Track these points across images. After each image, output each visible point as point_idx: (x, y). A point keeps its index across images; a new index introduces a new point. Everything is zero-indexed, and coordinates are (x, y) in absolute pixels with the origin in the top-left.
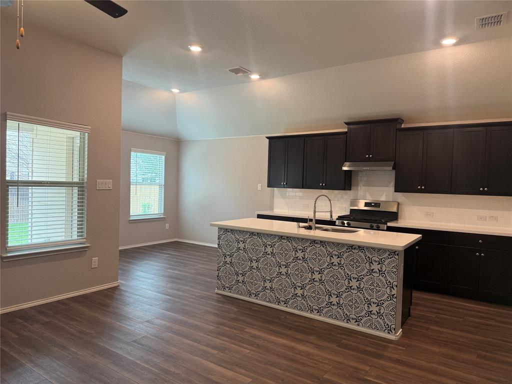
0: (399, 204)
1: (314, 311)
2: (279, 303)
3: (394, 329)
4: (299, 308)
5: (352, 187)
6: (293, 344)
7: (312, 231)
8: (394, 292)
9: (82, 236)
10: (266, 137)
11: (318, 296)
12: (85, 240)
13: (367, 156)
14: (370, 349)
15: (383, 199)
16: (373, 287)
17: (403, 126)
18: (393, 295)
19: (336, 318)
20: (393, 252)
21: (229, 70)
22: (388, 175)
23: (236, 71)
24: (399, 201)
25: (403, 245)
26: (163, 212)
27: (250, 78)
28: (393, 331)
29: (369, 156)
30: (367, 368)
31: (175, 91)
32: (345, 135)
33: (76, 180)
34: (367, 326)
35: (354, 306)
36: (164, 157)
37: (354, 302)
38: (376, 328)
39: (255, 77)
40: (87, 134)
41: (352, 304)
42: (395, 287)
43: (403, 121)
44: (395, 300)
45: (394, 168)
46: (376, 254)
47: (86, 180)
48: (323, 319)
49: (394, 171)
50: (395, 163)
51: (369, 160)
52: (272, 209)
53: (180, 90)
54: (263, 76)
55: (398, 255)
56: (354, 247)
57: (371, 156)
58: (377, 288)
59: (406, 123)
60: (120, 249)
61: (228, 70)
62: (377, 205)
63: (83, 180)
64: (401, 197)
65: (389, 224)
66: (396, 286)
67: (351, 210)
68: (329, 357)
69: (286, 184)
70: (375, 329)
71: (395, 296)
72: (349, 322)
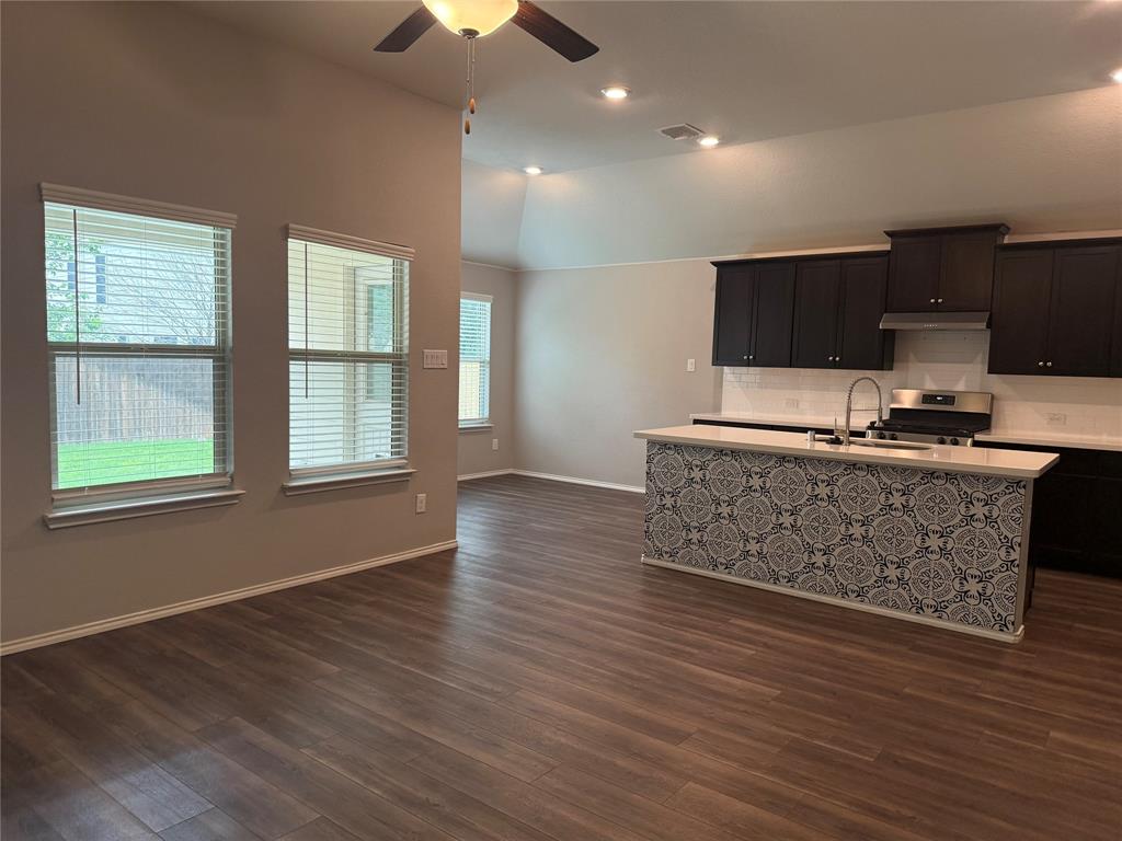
0: (993, 397)
1: (850, 594)
2: (776, 581)
3: (1013, 623)
4: (818, 589)
5: (895, 365)
6: (828, 645)
7: (841, 447)
8: (1014, 556)
9: (399, 453)
10: (713, 263)
11: (859, 566)
12: (405, 461)
13: (932, 301)
14: (971, 655)
15: (960, 387)
16: (972, 548)
17: (1007, 240)
18: (1013, 561)
19: (895, 606)
20: (1014, 482)
21: (663, 131)
22: (975, 339)
23: (674, 133)
24: (995, 391)
25: (1038, 469)
26: (487, 414)
27: (699, 145)
28: (1010, 626)
29: (936, 302)
30: (978, 682)
31: (533, 171)
32: (886, 259)
33: (388, 349)
34: (958, 618)
35: (931, 583)
36: (488, 305)
37: (932, 576)
38: (976, 623)
39: (709, 142)
40: (407, 263)
41: (927, 578)
42: (1017, 548)
43: (1009, 229)
44: (1016, 570)
45: (989, 326)
46: (981, 486)
47: (406, 351)
48: (869, 607)
49: (989, 332)
50: (991, 315)
51: (936, 308)
52: (718, 409)
53: (541, 169)
54: (725, 141)
55: (1024, 487)
56: (936, 475)
57: (940, 301)
58: (980, 549)
59: (1014, 234)
60: (459, 479)
61: (659, 130)
62: (949, 399)
63: (401, 349)
64: (999, 384)
65: (979, 437)
66: (1020, 545)
67: (892, 410)
68: (902, 664)
69: (754, 358)
70: (973, 623)
71: (1017, 562)
72: (921, 612)
